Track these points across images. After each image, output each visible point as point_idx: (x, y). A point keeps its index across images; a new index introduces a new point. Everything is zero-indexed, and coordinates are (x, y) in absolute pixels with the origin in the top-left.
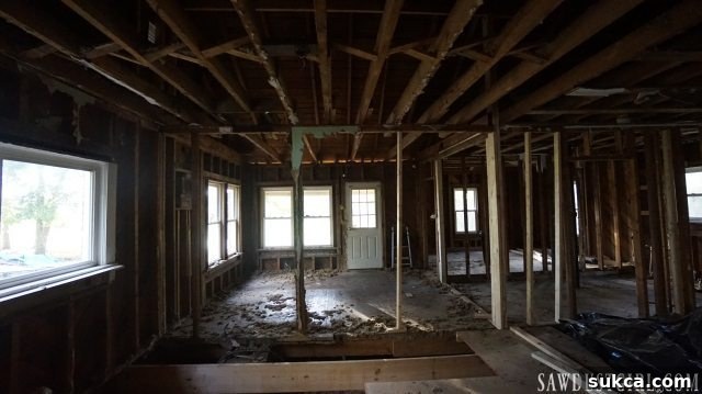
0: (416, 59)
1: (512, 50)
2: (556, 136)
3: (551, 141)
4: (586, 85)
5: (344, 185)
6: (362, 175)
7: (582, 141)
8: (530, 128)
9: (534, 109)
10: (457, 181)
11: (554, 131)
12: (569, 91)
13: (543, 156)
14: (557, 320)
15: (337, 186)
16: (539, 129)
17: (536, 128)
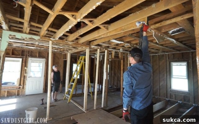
0: (68, 18)
1: (100, 25)
2: (106, 51)
3: (104, 52)
4: (115, 39)
5: (28, 58)
6: (38, 55)
7: (112, 53)
8: (100, 48)
9: (101, 43)
10: (75, 61)
11: (106, 50)
12: (111, 40)
13: (101, 56)
14: (102, 106)
15: (24, 59)
16: (102, 49)
17: (101, 48)
